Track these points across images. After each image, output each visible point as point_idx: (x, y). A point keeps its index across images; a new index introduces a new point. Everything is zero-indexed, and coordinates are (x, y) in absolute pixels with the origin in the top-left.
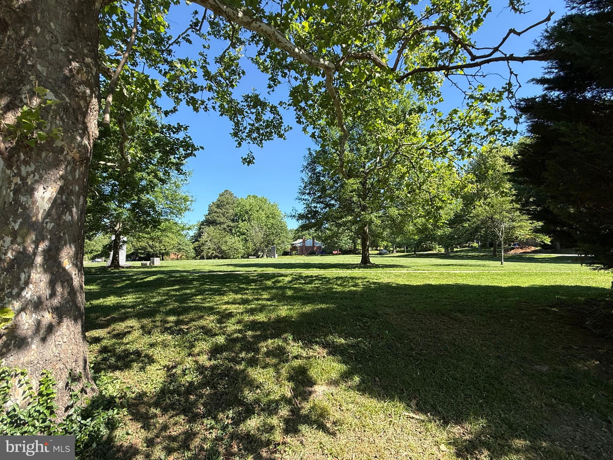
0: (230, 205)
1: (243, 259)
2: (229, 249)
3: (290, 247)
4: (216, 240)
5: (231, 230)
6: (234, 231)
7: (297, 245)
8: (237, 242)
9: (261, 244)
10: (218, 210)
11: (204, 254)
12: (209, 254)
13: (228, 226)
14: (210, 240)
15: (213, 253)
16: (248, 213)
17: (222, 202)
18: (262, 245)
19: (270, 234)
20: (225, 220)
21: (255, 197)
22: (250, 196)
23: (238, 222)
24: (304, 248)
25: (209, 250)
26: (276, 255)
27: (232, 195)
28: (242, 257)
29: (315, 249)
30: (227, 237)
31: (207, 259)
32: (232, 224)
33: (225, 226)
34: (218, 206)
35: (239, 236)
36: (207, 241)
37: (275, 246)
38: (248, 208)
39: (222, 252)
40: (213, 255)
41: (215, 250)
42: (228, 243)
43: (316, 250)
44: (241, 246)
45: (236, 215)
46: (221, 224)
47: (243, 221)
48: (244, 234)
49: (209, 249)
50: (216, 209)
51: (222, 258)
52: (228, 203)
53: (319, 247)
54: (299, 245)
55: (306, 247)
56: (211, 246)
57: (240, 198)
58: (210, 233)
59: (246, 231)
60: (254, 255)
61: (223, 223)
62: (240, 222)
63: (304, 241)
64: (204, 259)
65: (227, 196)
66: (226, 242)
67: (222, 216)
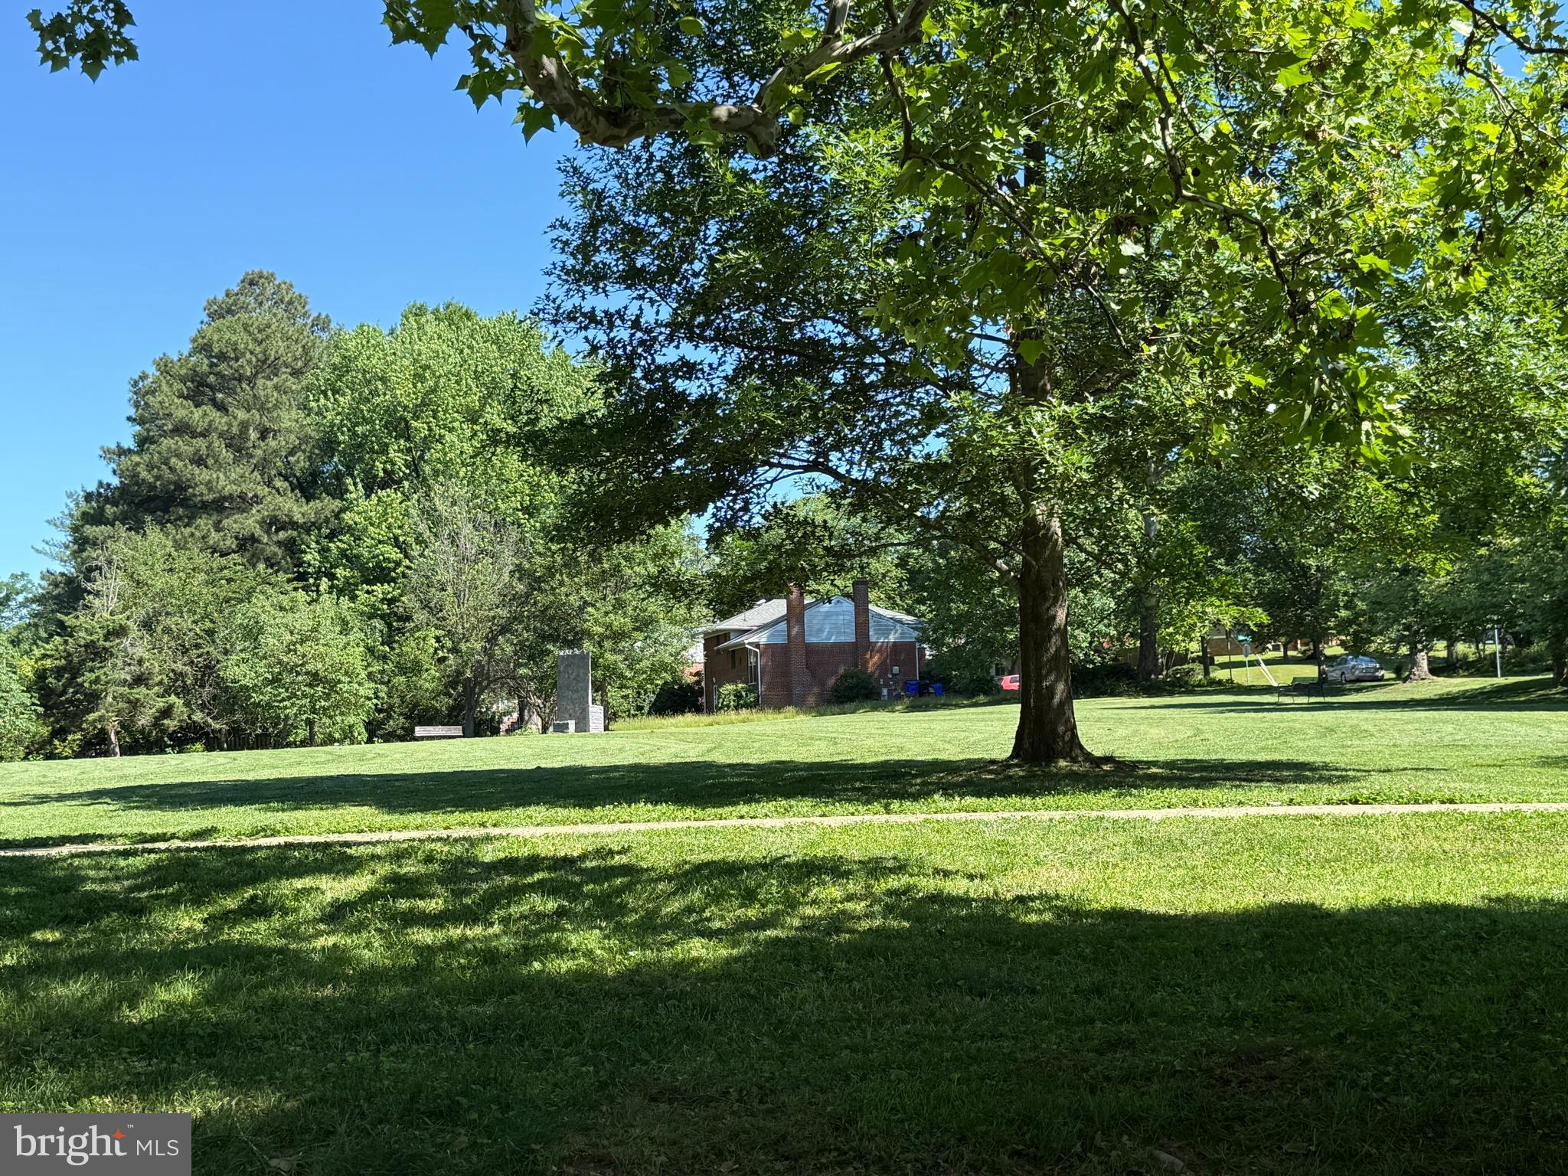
0: (284, 377)
1: (379, 747)
2: (275, 681)
3: (697, 655)
4: (186, 622)
5: (292, 548)
6: (311, 557)
7: (748, 640)
8: (329, 632)
9: (492, 640)
10: (197, 416)
11: (107, 716)
12: (144, 720)
13: (274, 523)
14: (147, 625)
15: (167, 712)
16: (406, 433)
17: (222, 357)
18: (506, 647)
19: (550, 571)
20: (254, 486)
21: (454, 317)
22: (420, 312)
23: (340, 492)
24: (798, 660)
25: (140, 692)
26: (596, 713)
27: (291, 305)
28: (375, 731)
29: (873, 661)
30: (258, 600)
31: (129, 750)
32: (299, 510)
33: (249, 523)
34: (198, 389)
35: (346, 590)
36: (121, 632)
37: (588, 646)
38: (405, 393)
39: (228, 699)
40: (171, 724)
41: (184, 691)
42: (269, 641)
43: (883, 667)
44: (356, 657)
45: (328, 445)
46: (219, 506)
47: (371, 485)
48: (380, 574)
49: (139, 680)
50: (183, 411)
51: (237, 740)
52: (267, 366)
53: (901, 652)
54: (763, 638)
55: (811, 650)
56: (153, 666)
57: (350, 331)
58: (143, 573)
59: (395, 554)
60: (450, 719)
61: (243, 503)
62: (355, 491)
63: (795, 615)
64: (106, 753)
65: (259, 316)
66: (253, 633)
67: (227, 455)
